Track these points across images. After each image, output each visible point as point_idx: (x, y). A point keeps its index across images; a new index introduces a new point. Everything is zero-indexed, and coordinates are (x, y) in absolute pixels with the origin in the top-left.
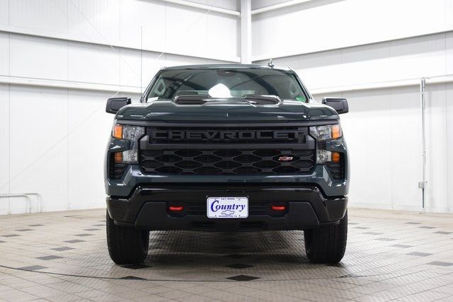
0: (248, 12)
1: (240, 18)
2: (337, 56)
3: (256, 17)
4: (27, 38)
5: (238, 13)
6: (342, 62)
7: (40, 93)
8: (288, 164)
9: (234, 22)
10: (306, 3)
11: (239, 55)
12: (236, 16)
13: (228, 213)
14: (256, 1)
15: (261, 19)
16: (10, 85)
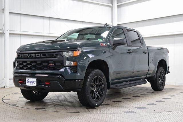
0: (115, 4)
1: (112, 7)
2: (152, 22)
3: (119, 7)
4: (27, 16)
5: (111, 5)
6: (154, 25)
7: (33, 38)
8: (53, 66)
9: (110, 8)
10: (136, 1)
11: (112, 22)
12: (111, 6)
13: (31, 84)
14: (119, 0)
15: (120, 7)
16: (20, 34)
